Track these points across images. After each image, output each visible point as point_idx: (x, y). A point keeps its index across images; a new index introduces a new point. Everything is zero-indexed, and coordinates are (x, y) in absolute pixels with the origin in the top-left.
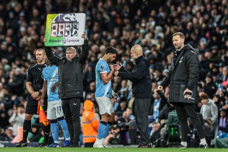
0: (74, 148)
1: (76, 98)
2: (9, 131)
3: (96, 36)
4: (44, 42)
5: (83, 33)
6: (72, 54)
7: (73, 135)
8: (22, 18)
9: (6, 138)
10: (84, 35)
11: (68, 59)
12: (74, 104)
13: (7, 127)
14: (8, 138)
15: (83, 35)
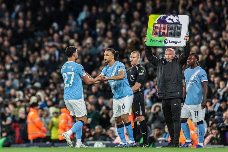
0: (175, 148)
1: (177, 99)
2: (111, 131)
3: (197, 37)
4: (146, 41)
5: (186, 35)
6: (171, 55)
7: (174, 135)
8: (123, 20)
9: (108, 139)
10: (187, 37)
11: (167, 60)
12: (175, 105)
13: (108, 127)
14: (110, 138)
15: (185, 37)
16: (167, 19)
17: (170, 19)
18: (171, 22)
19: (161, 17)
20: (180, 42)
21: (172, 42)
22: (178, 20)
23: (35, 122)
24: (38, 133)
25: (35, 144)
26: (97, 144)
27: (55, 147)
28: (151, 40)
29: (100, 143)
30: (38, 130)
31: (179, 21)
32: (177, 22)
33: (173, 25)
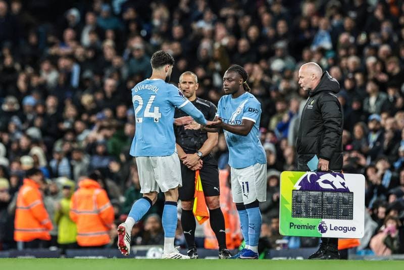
16: (319, 181)
17: (325, 182)
18: (328, 186)
19: (307, 176)
20: (354, 229)
21: (336, 228)
22: (343, 184)
23: (33, 207)
24: (37, 231)
25: (29, 250)
26: (153, 252)
27: (67, 257)
28: (291, 223)
29: (158, 251)
30: (36, 224)
31: (345, 185)
32: (342, 187)
33: (335, 195)
